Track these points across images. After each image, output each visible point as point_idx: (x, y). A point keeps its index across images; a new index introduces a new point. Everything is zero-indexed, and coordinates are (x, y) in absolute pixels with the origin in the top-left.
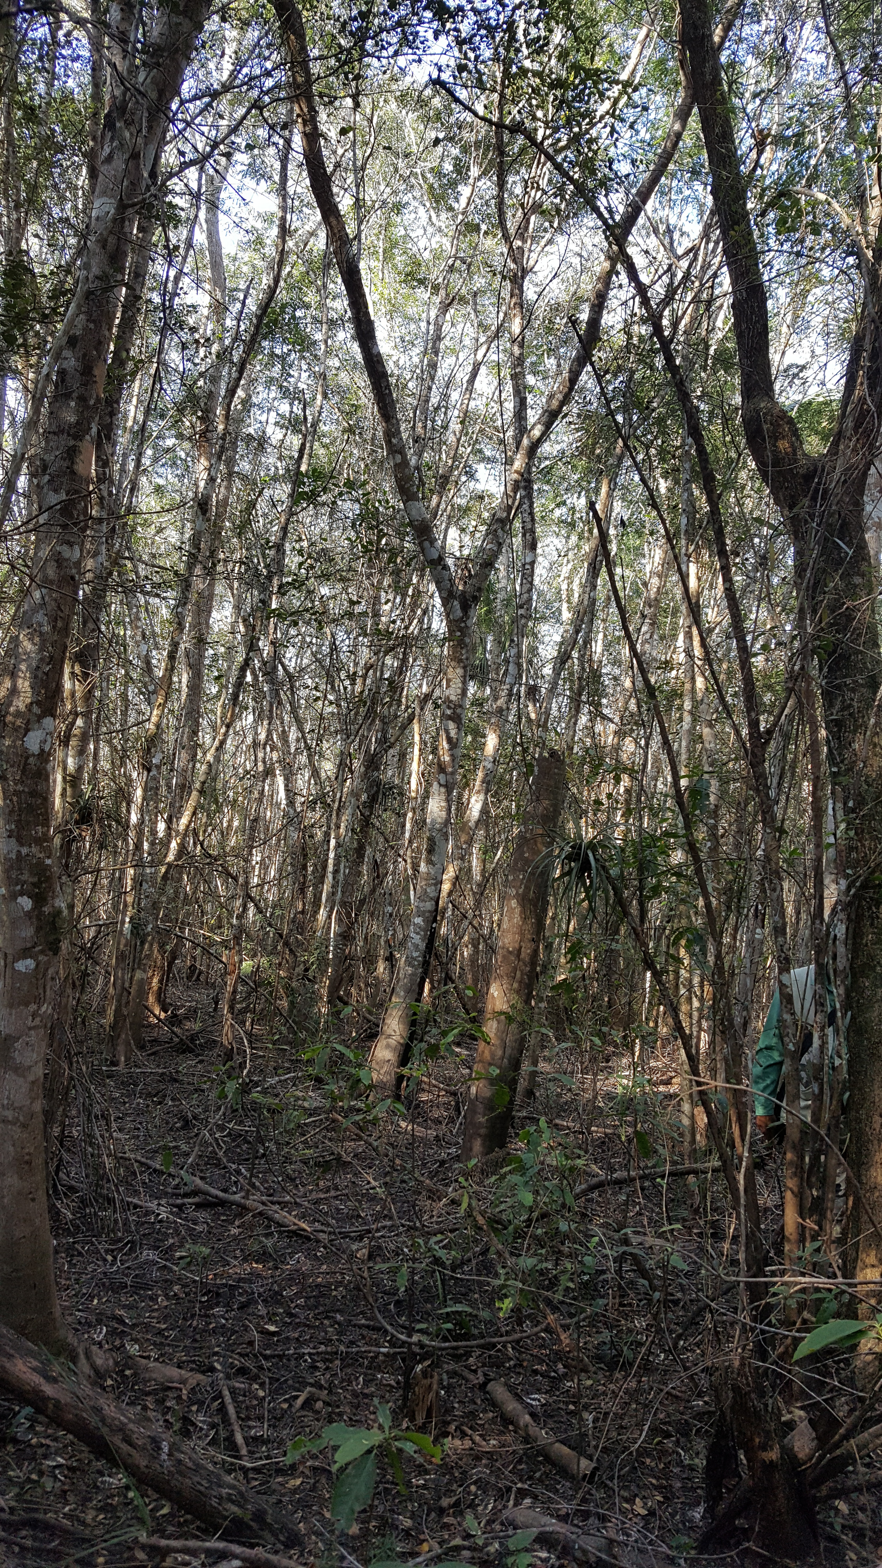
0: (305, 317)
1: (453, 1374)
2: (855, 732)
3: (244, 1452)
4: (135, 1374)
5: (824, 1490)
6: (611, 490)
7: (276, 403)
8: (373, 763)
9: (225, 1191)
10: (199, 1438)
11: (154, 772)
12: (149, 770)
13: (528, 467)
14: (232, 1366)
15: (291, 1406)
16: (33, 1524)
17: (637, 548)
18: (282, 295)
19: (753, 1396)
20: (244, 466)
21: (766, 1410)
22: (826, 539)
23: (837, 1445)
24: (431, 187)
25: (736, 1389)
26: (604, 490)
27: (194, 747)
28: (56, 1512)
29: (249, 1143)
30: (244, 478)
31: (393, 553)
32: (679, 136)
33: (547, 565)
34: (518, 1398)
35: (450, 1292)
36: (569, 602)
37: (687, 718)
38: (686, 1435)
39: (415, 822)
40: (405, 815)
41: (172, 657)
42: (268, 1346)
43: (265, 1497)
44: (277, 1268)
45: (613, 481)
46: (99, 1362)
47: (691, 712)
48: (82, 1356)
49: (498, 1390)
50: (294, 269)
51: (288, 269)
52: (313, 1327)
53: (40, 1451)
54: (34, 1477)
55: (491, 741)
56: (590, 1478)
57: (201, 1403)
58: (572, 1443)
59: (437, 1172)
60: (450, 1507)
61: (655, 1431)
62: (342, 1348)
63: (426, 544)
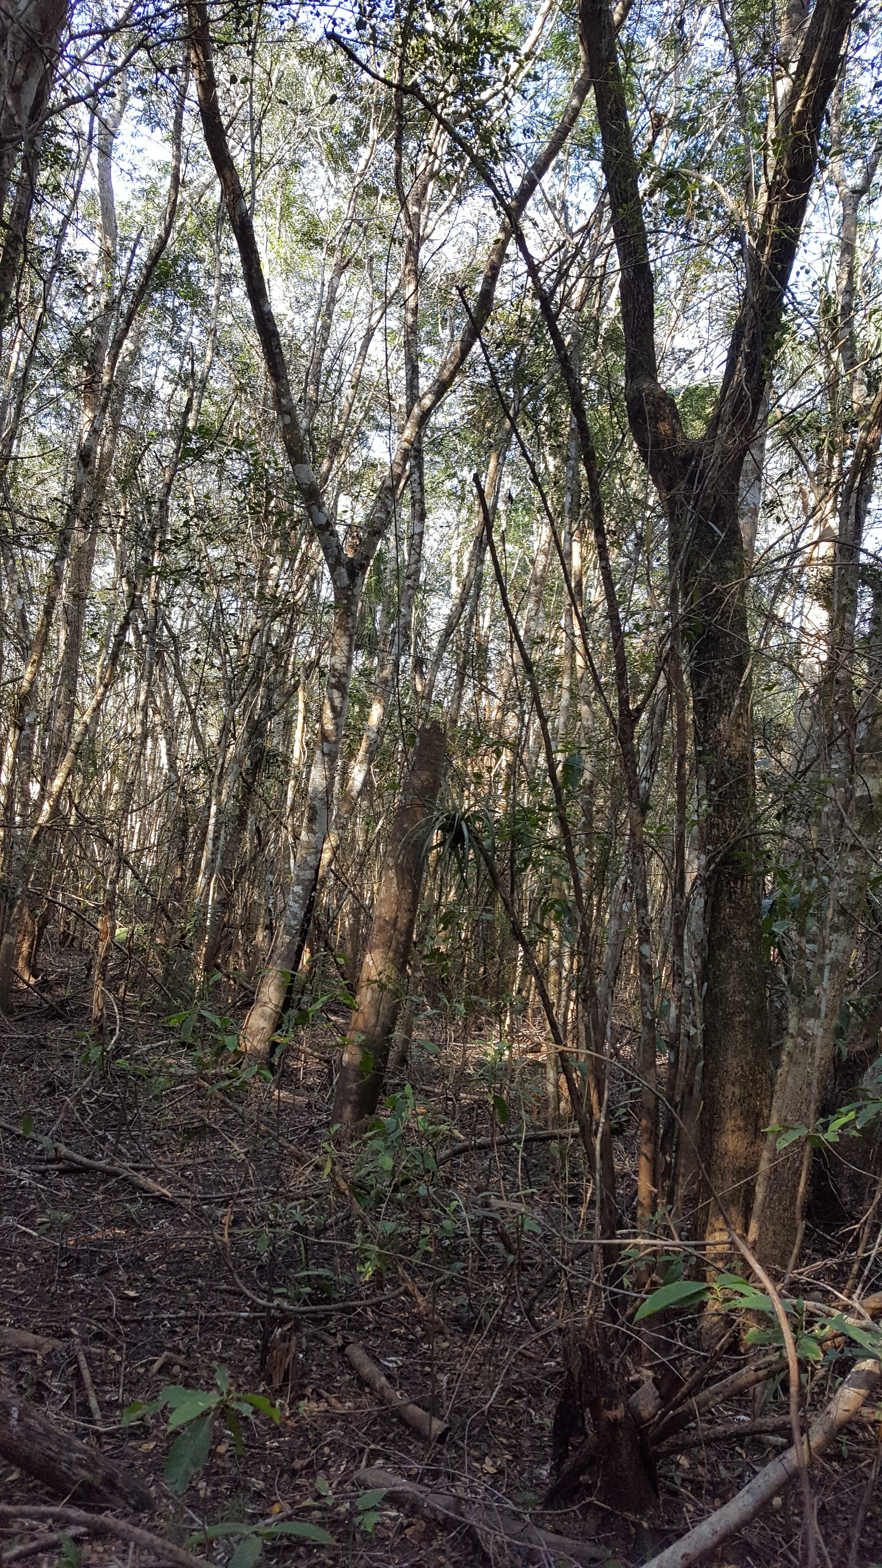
0: (198, 271)
1: (314, 1337)
2: (720, 712)
3: (98, 1416)
5: (665, 1446)
6: (499, 465)
7: (166, 357)
8: (256, 729)
9: (90, 1157)
10: (53, 1403)
11: (27, 731)
12: (21, 729)
13: (419, 437)
14: (89, 1331)
15: (147, 1370)
17: (526, 525)
18: (173, 246)
19: (600, 1356)
20: (131, 420)
21: (612, 1369)
22: (700, 522)
23: (679, 1403)
24: (331, 146)
25: (584, 1349)
26: (492, 464)
27: (71, 707)
29: (117, 1109)
30: (131, 432)
31: (282, 516)
32: (576, 111)
33: (438, 538)
34: (375, 1360)
35: (313, 1257)
36: (458, 575)
37: (566, 695)
38: (537, 1395)
39: (297, 791)
40: (287, 783)
41: (48, 612)
42: (127, 1311)
43: (116, 1461)
44: (140, 1234)
45: (501, 455)
47: (570, 690)
49: (356, 1353)
50: (187, 221)
51: (182, 221)
52: (173, 1292)
55: (376, 712)
56: (441, 1438)
57: (56, 1369)
58: (426, 1405)
59: (307, 1139)
60: (303, 1469)
61: (506, 1391)
62: (202, 1313)
63: (315, 508)
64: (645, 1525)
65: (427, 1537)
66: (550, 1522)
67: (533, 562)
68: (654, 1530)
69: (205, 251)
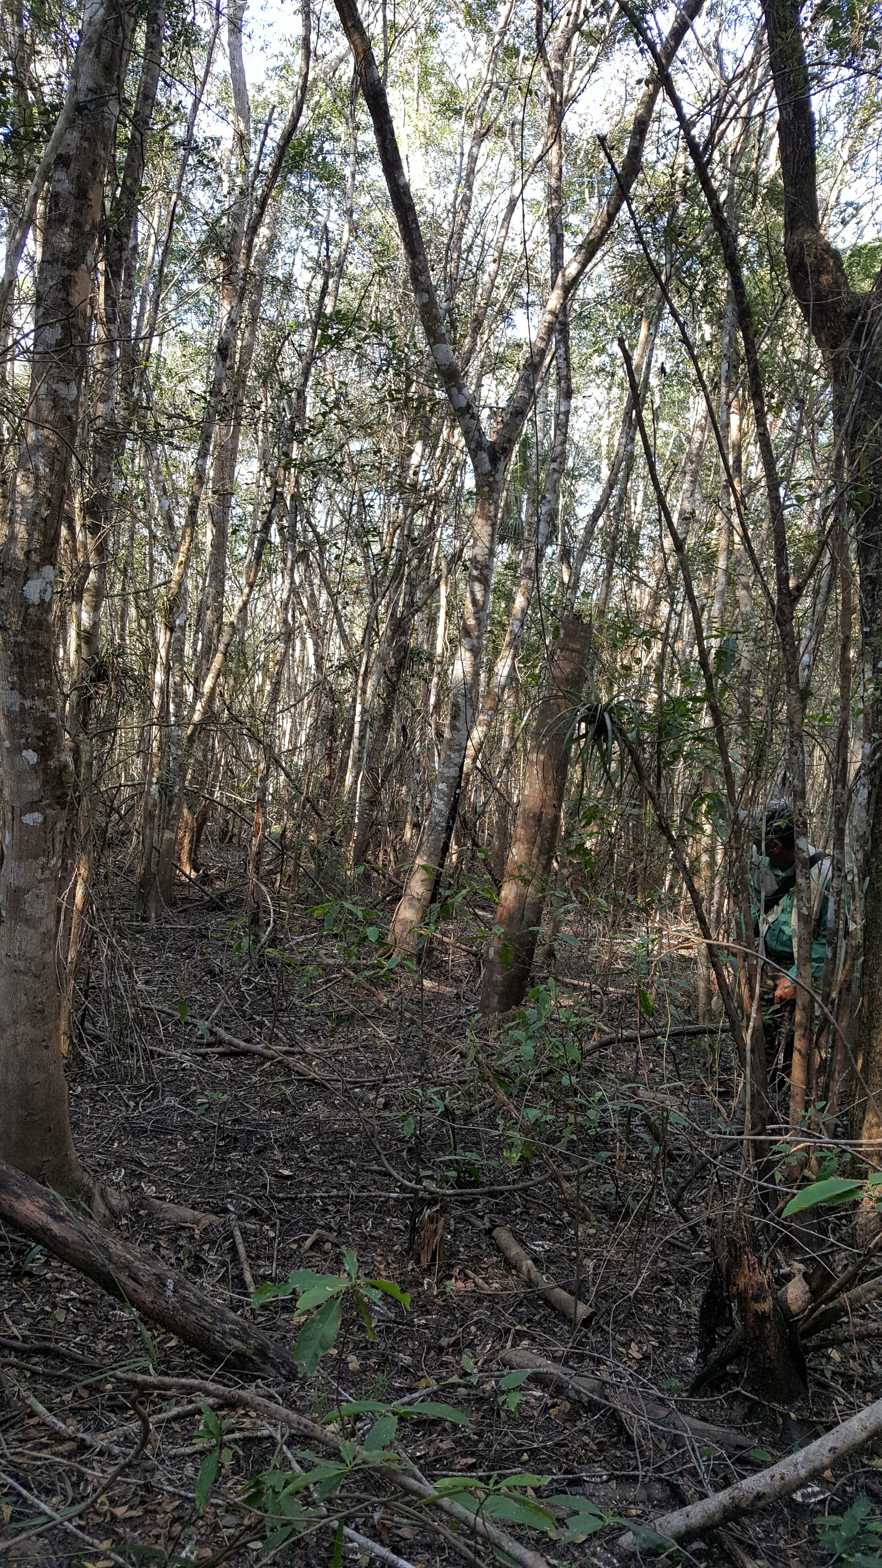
0: (333, 151)
1: (463, 1219)
3: (252, 1289)
4: (149, 1215)
5: (814, 1341)
6: (651, 338)
7: (304, 244)
8: (400, 627)
9: (248, 1041)
10: (210, 1276)
11: (178, 633)
12: (172, 631)
14: (244, 1207)
15: (300, 1246)
16: (46, 1352)
17: (682, 401)
18: (307, 124)
19: (748, 1249)
20: (271, 311)
21: (761, 1262)
22: (868, 382)
23: (832, 1298)
25: (731, 1242)
26: (643, 331)
27: (219, 608)
28: (68, 1342)
29: (274, 996)
30: (270, 324)
31: (422, 402)
34: (522, 1242)
35: (461, 1141)
36: (608, 458)
37: (721, 578)
38: (686, 1284)
39: (440, 688)
40: (431, 681)
41: (193, 512)
42: (282, 1190)
43: (270, 1333)
44: (295, 1115)
45: (653, 325)
46: (114, 1202)
47: (727, 574)
48: (97, 1197)
49: (503, 1236)
50: (322, 97)
52: (327, 1172)
53: (55, 1285)
54: (47, 1308)
55: (520, 604)
56: (586, 1323)
57: (213, 1243)
58: (573, 1288)
59: (455, 1028)
60: (449, 1346)
61: (654, 1278)
62: (353, 1193)
63: (454, 390)
64: (793, 1415)
65: (572, 1417)
66: (695, 1409)
67: (689, 440)
68: (802, 1422)
69: (340, 130)
